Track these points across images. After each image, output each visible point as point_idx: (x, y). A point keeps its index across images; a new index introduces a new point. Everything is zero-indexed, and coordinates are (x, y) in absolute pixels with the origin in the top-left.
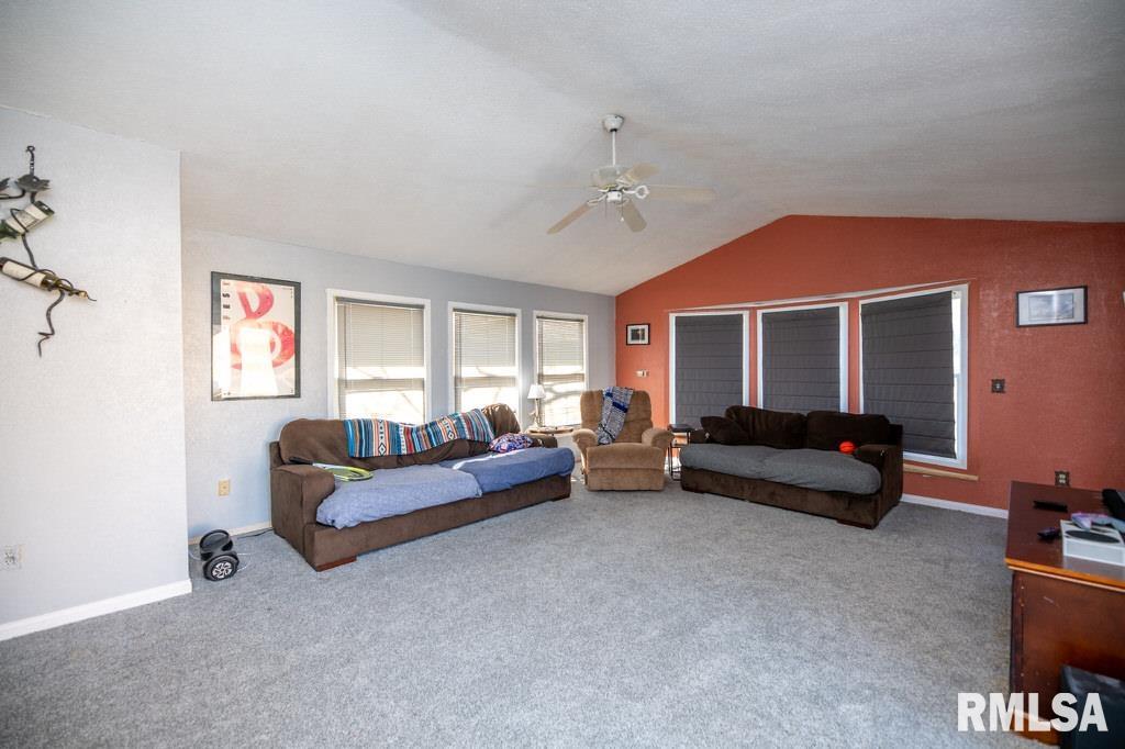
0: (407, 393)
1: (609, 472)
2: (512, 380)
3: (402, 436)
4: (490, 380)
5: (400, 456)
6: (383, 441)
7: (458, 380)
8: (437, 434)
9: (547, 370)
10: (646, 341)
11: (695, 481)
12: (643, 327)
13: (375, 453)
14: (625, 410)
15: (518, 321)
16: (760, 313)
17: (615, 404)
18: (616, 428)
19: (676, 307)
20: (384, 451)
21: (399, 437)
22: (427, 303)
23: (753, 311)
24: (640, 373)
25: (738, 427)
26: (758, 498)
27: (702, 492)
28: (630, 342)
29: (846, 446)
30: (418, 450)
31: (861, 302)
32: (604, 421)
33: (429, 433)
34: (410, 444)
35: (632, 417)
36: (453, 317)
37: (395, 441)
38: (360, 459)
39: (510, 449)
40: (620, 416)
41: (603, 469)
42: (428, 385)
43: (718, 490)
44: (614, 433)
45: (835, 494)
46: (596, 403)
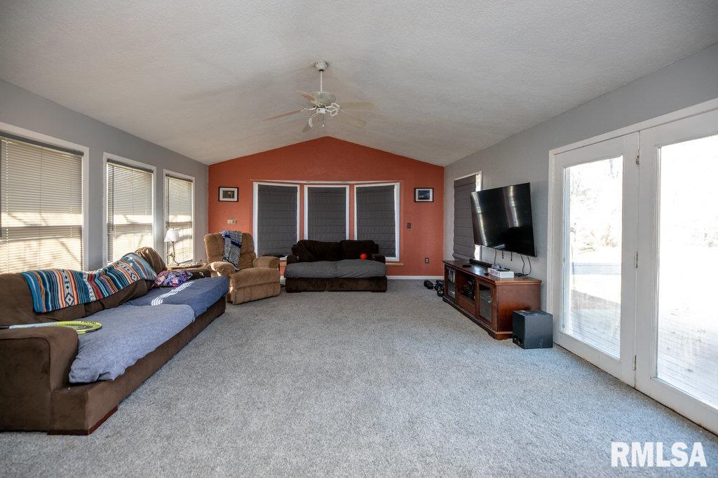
0: (64, 240)
1: (248, 289)
2: (149, 226)
3: (87, 283)
4: (133, 227)
5: (88, 304)
6: (69, 290)
7: (111, 227)
8: (120, 277)
9: (172, 219)
10: (236, 199)
11: (294, 286)
12: (232, 189)
13: (62, 304)
14: (240, 246)
15: (153, 176)
16: (306, 188)
17: (233, 243)
18: (236, 260)
19: (258, 179)
20: (72, 300)
21: (85, 285)
22: (86, 150)
23: (302, 185)
24: (230, 221)
25: (307, 251)
26: (334, 288)
27: (300, 292)
28: (221, 199)
29: (363, 256)
30: (106, 295)
31: (356, 186)
32: (227, 255)
33: (111, 277)
34: (97, 291)
35: (243, 251)
36: (108, 168)
37: (81, 288)
38: (47, 313)
39: (181, 282)
40: (237, 251)
41: (244, 288)
42: (85, 233)
43: (311, 288)
44: (236, 263)
45: (371, 279)
46: (220, 242)
